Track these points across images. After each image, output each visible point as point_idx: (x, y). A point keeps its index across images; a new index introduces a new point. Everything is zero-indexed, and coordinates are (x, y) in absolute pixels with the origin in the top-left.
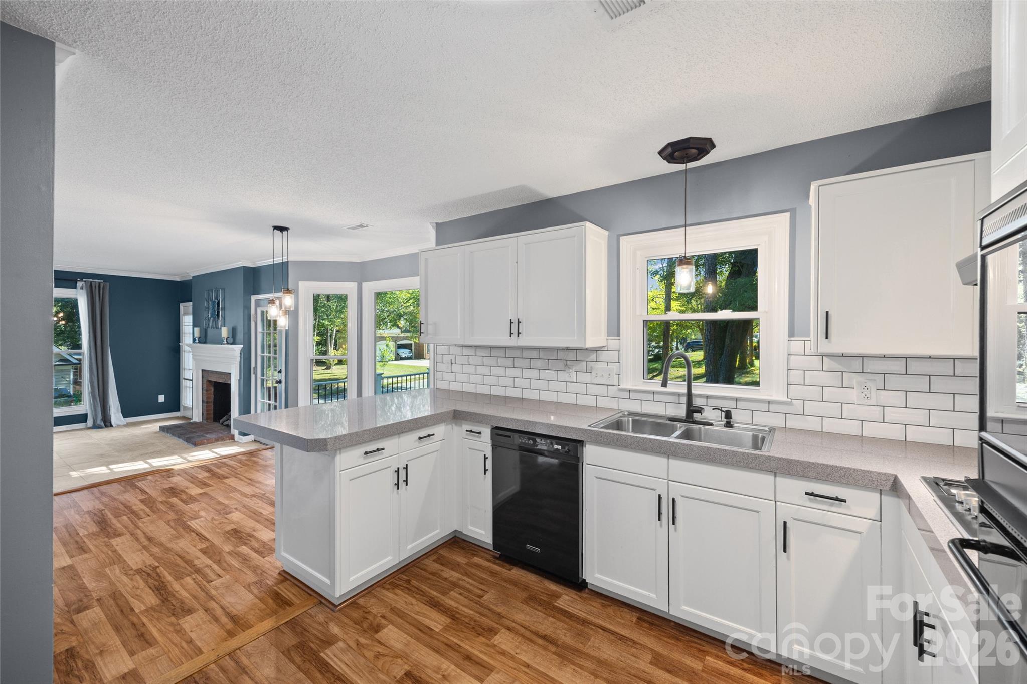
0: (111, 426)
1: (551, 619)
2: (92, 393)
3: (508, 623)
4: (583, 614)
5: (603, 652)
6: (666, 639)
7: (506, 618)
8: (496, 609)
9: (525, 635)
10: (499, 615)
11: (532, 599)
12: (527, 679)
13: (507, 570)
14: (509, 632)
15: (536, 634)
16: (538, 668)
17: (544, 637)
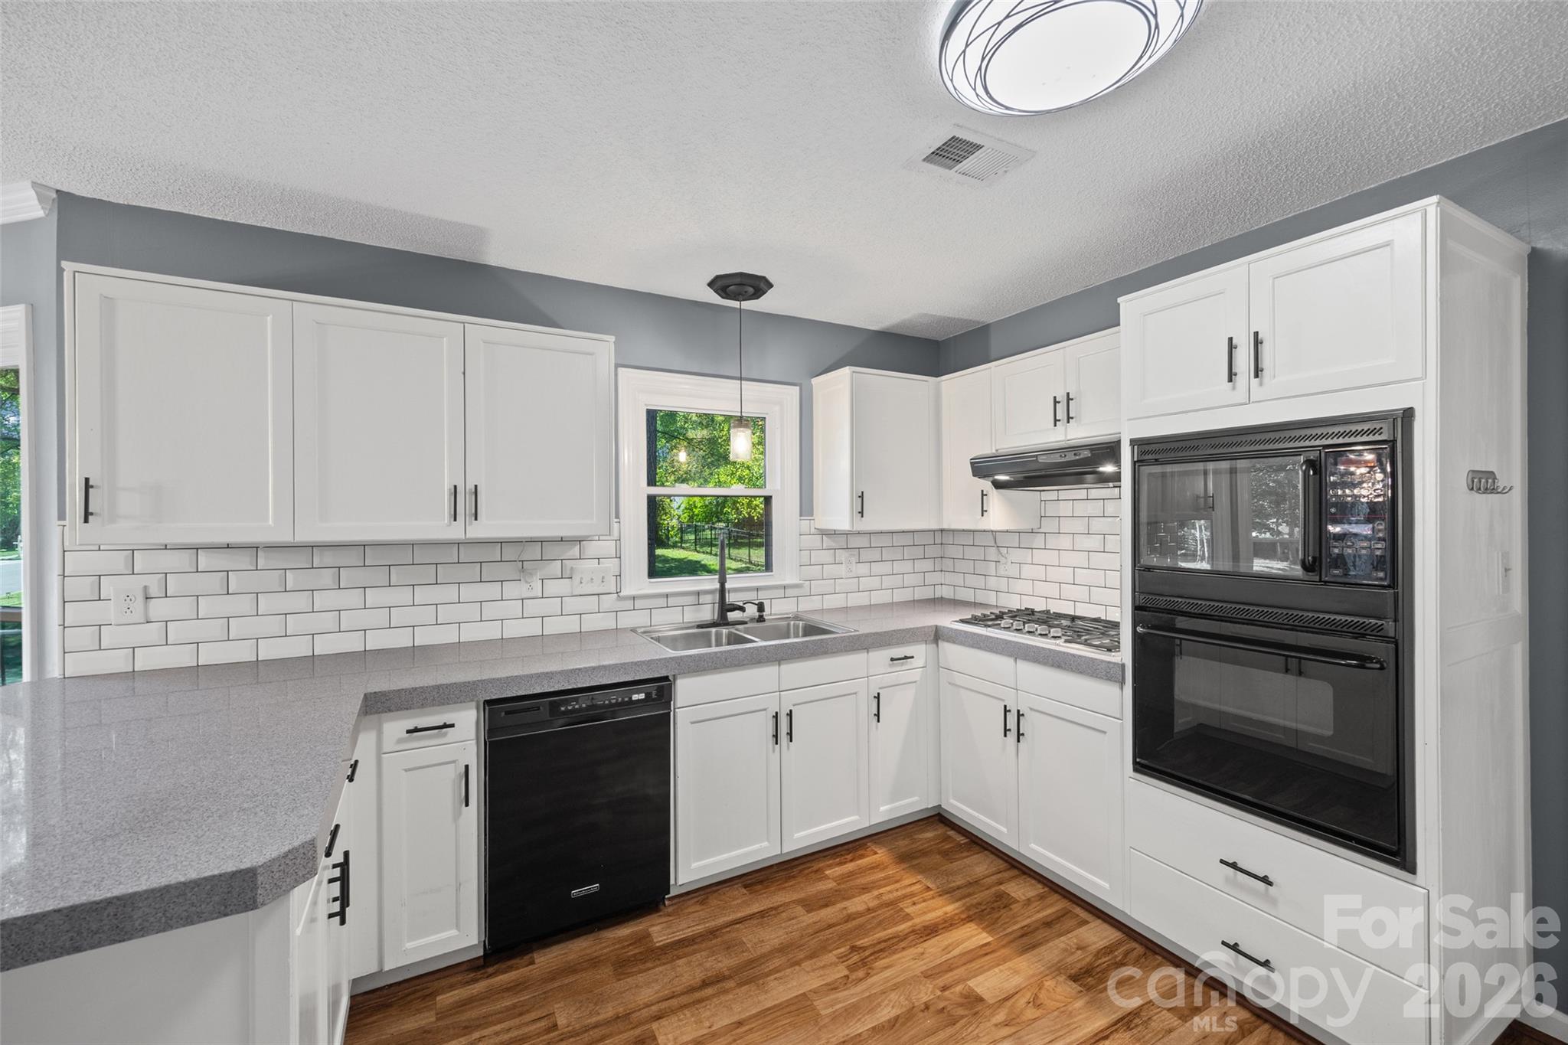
1: (680, 962)
3: (645, 1013)
4: (700, 927)
5: (769, 940)
6: (786, 885)
7: (633, 1012)
8: (600, 1017)
9: (685, 1003)
10: (618, 1017)
11: (623, 966)
12: (759, 1033)
13: (527, 966)
14: (664, 1019)
15: (692, 990)
16: (751, 1013)
17: (705, 984)
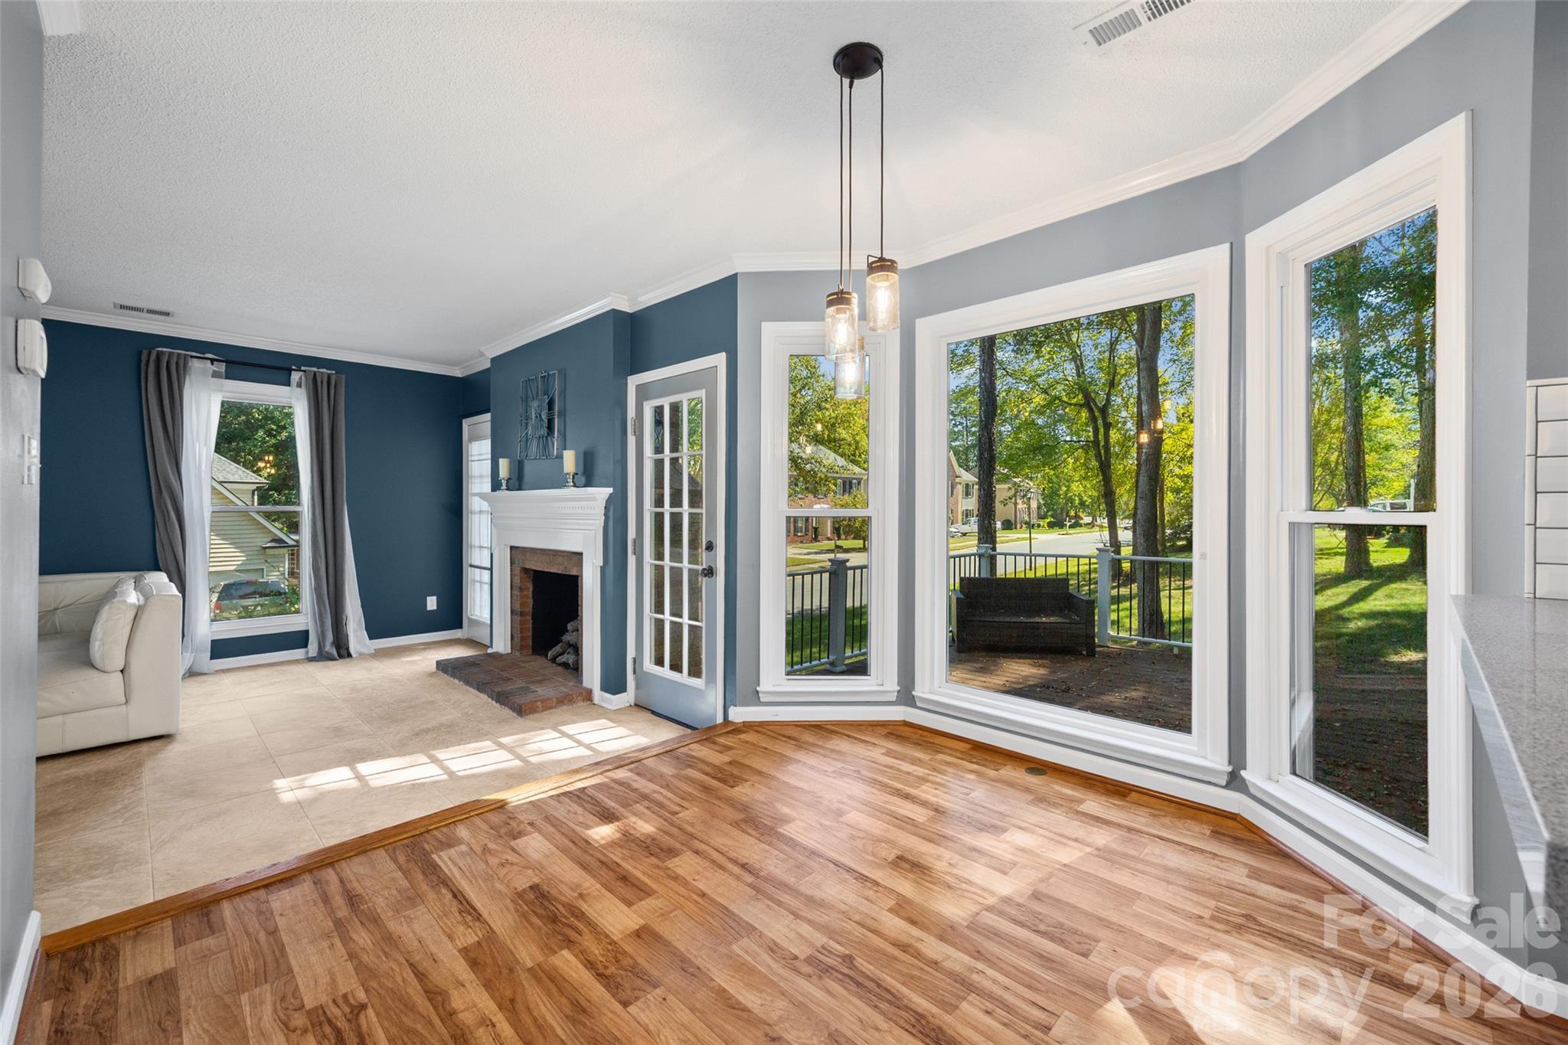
0: (349, 655)
2: (317, 590)
